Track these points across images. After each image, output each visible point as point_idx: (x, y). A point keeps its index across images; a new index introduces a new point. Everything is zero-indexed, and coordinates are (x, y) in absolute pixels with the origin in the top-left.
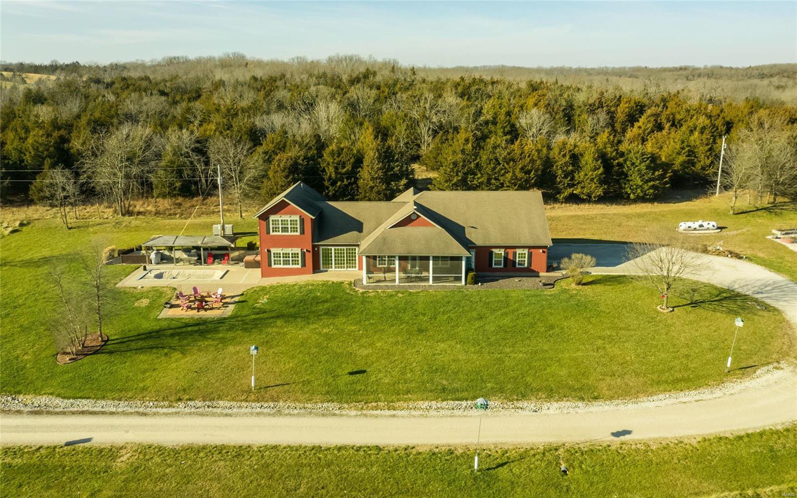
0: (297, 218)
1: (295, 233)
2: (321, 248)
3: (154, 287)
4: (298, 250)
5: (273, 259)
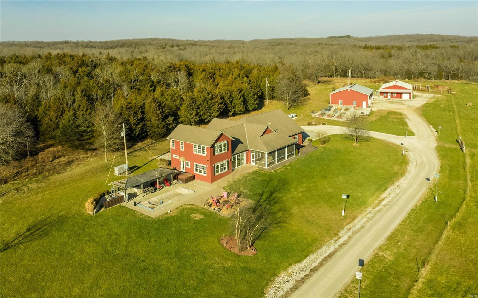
0: (226, 142)
1: (225, 151)
2: (233, 157)
3: (177, 208)
4: (226, 161)
5: (216, 170)
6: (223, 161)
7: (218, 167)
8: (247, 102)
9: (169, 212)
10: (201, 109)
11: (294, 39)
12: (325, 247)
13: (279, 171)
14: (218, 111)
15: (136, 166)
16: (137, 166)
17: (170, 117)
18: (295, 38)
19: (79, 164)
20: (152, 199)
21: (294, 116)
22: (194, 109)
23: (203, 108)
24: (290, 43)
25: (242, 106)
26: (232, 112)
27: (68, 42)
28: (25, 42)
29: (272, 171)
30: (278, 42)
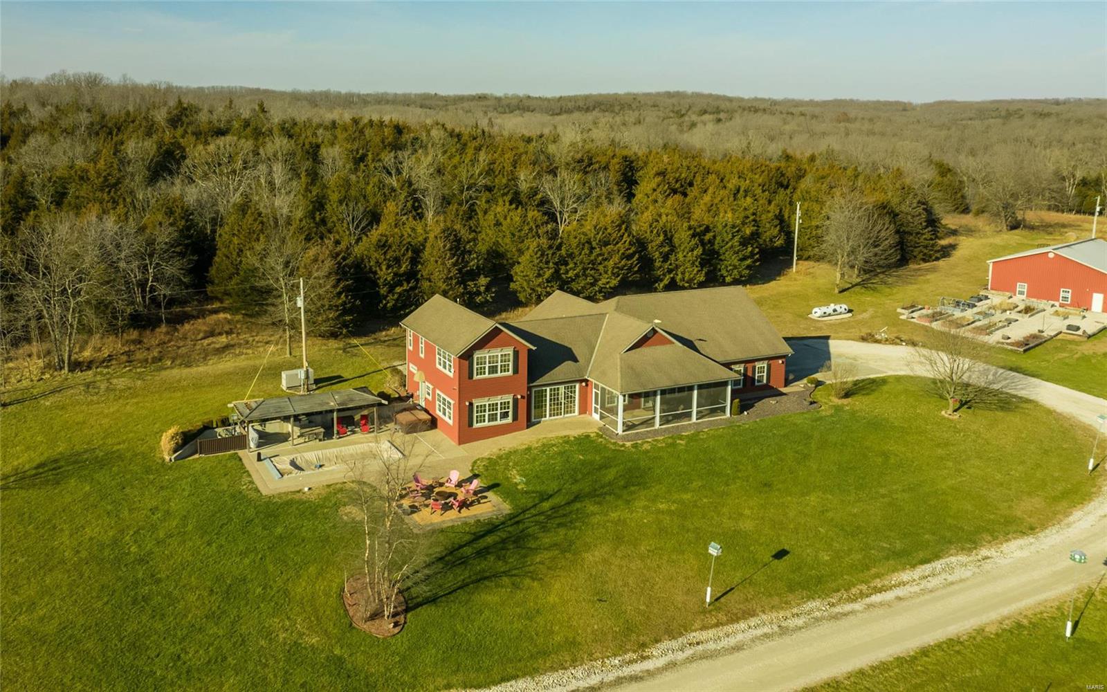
0: (509, 351)
1: (506, 374)
2: (534, 390)
3: (329, 486)
4: (509, 398)
5: (475, 415)
6: (500, 397)
7: (482, 409)
8: (721, 260)
9: (306, 489)
10: (571, 265)
11: (1065, 102)
12: (579, 672)
13: (646, 447)
14: (616, 275)
15: (339, 377)
16: (342, 377)
17: (482, 276)
18: (1069, 99)
19: (241, 354)
20: (305, 454)
21: (839, 310)
22: (551, 265)
23: (576, 264)
24: (1043, 111)
25: (696, 269)
26: (666, 281)
27: (485, 97)
28: (404, 95)
29: (628, 444)
30: (1007, 110)
